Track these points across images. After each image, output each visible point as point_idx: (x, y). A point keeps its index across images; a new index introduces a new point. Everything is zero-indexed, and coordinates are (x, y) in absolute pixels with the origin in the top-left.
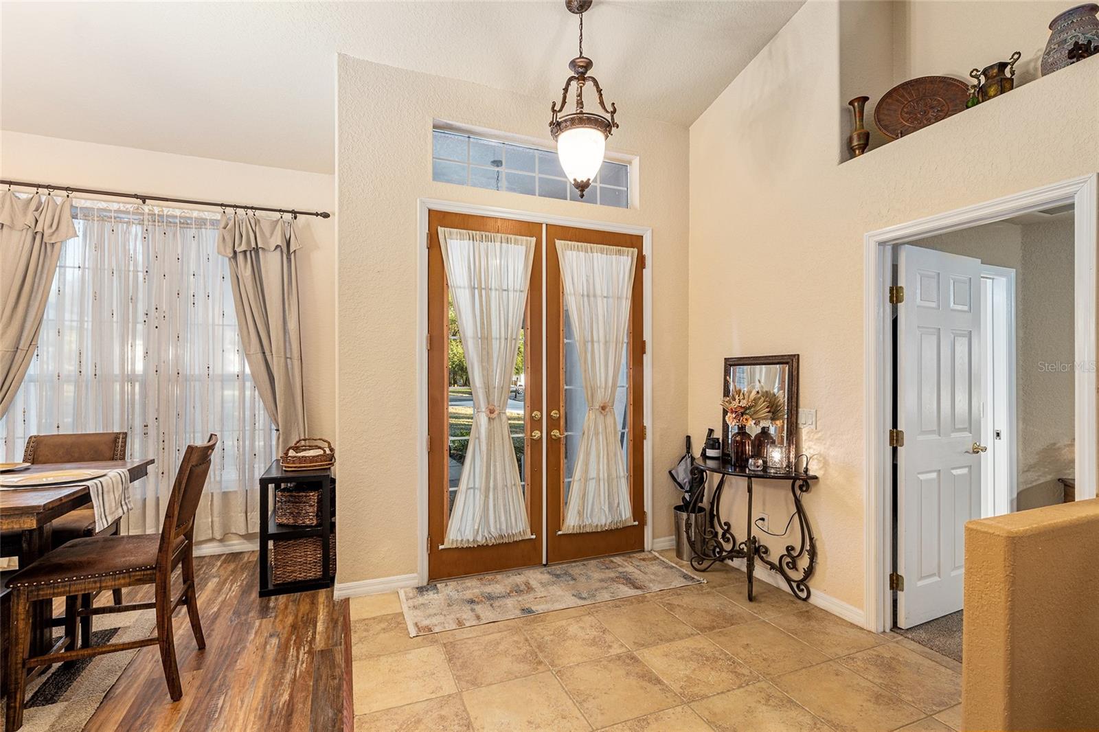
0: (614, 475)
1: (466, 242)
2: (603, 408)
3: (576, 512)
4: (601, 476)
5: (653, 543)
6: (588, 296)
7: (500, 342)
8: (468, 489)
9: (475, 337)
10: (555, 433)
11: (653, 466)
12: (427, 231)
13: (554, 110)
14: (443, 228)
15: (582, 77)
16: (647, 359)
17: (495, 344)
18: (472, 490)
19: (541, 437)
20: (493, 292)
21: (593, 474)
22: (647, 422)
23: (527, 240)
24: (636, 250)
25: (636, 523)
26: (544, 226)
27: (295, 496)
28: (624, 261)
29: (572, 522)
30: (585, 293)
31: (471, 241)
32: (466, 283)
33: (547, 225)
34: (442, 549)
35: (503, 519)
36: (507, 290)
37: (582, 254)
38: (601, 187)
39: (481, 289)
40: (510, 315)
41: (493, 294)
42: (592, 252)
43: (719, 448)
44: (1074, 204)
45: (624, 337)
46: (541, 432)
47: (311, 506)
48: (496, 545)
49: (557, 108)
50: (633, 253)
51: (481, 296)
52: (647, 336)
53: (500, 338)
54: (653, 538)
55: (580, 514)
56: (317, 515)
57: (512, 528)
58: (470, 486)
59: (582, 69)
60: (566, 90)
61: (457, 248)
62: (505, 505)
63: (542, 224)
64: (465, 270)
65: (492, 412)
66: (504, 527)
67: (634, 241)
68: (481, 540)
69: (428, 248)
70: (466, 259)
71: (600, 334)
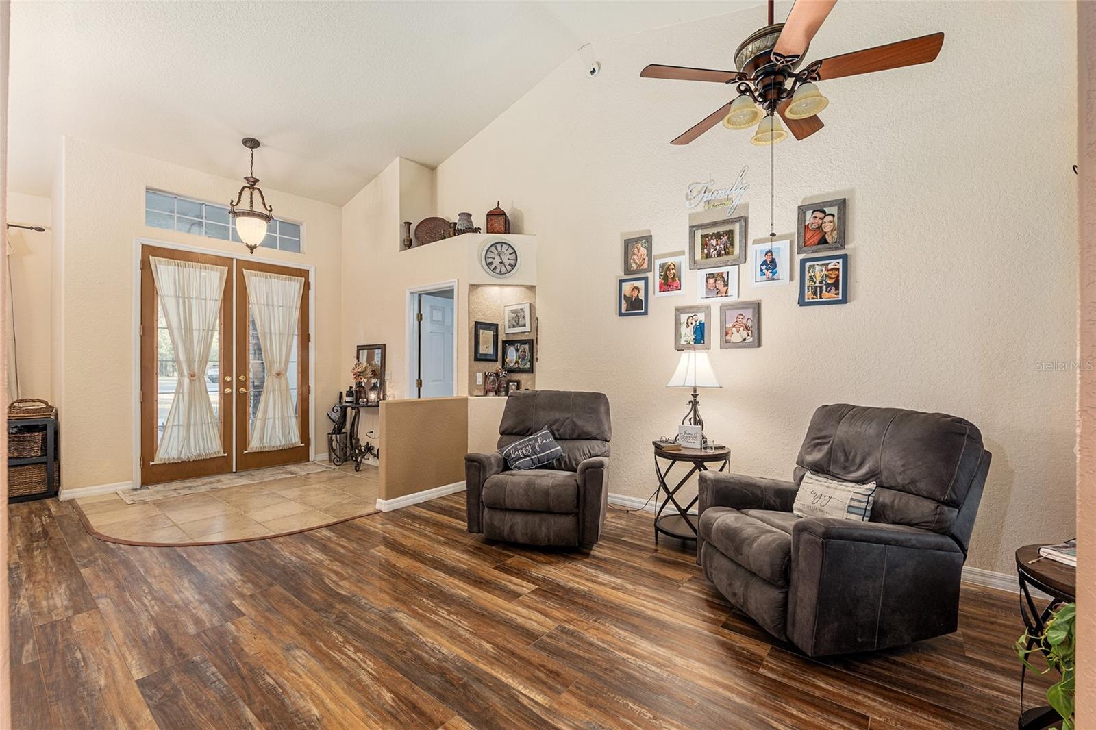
0: (286, 415)
1: (172, 267)
2: (278, 374)
3: (258, 438)
4: (277, 416)
5: (315, 457)
6: (268, 305)
7: (199, 333)
8: (173, 426)
9: (180, 329)
10: (242, 390)
11: (316, 411)
12: (140, 258)
13: (232, 205)
14: (154, 258)
15: (252, 187)
16: (311, 345)
17: (195, 334)
18: (177, 427)
19: (232, 393)
20: (194, 300)
21: (270, 414)
22: (312, 383)
23: (221, 269)
24: (303, 279)
25: (303, 445)
26: (235, 260)
27: (19, 437)
28: (296, 285)
29: (254, 445)
30: (266, 303)
31: (177, 267)
32: (172, 293)
33: (237, 260)
34: (153, 465)
35: (201, 443)
36: (205, 299)
37: (263, 279)
38: (280, 237)
39: (184, 298)
40: (208, 315)
41: (194, 302)
42: (270, 278)
43: (353, 396)
44: (453, 290)
45: (295, 331)
46: (232, 390)
47: (36, 443)
48: (197, 461)
49: (234, 203)
50: (301, 280)
51: (184, 302)
52: (312, 331)
53: (199, 330)
54: (316, 454)
55: (261, 439)
56: (41, 449)
57: (208, 449)
58: (175, 424)
59: (252, 183)
60: (241, 194)
61: (165, 272)
62: (203, 435)
63: (233, 259)
64: (172, 286)
65: (193, 376)
66: (202, 448)
67: (304, 273)
68: (184, 457)
69: (142, 270)
70: (173, 278)
71: (276, 329)
